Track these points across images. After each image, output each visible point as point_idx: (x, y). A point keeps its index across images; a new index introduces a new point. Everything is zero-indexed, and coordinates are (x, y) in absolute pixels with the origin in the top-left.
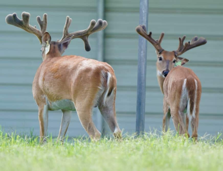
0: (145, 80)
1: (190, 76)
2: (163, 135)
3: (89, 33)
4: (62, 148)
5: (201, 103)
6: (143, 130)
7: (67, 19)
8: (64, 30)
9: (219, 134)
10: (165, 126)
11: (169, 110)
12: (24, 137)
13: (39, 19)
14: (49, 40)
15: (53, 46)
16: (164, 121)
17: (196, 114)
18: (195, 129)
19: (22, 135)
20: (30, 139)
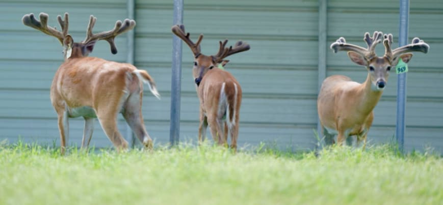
0: (180, 85)
1: (228, 80)
2: (200, 145)
3: (115, 35)
4: (87, 160)
5: (241, 110)
6: (178, 140)
7: (90, 18)
8: (87, 31)
9: (262, 144)
10: (202, 136)
11: (206, 118)
12: (46, 148)
13: (60, 19)
14: (71, 43)
15: (75, 48)
16: (201, 130)
17: (236, 121)
18: (235, 139)
19: (44, 145)
20: (53, 150)
